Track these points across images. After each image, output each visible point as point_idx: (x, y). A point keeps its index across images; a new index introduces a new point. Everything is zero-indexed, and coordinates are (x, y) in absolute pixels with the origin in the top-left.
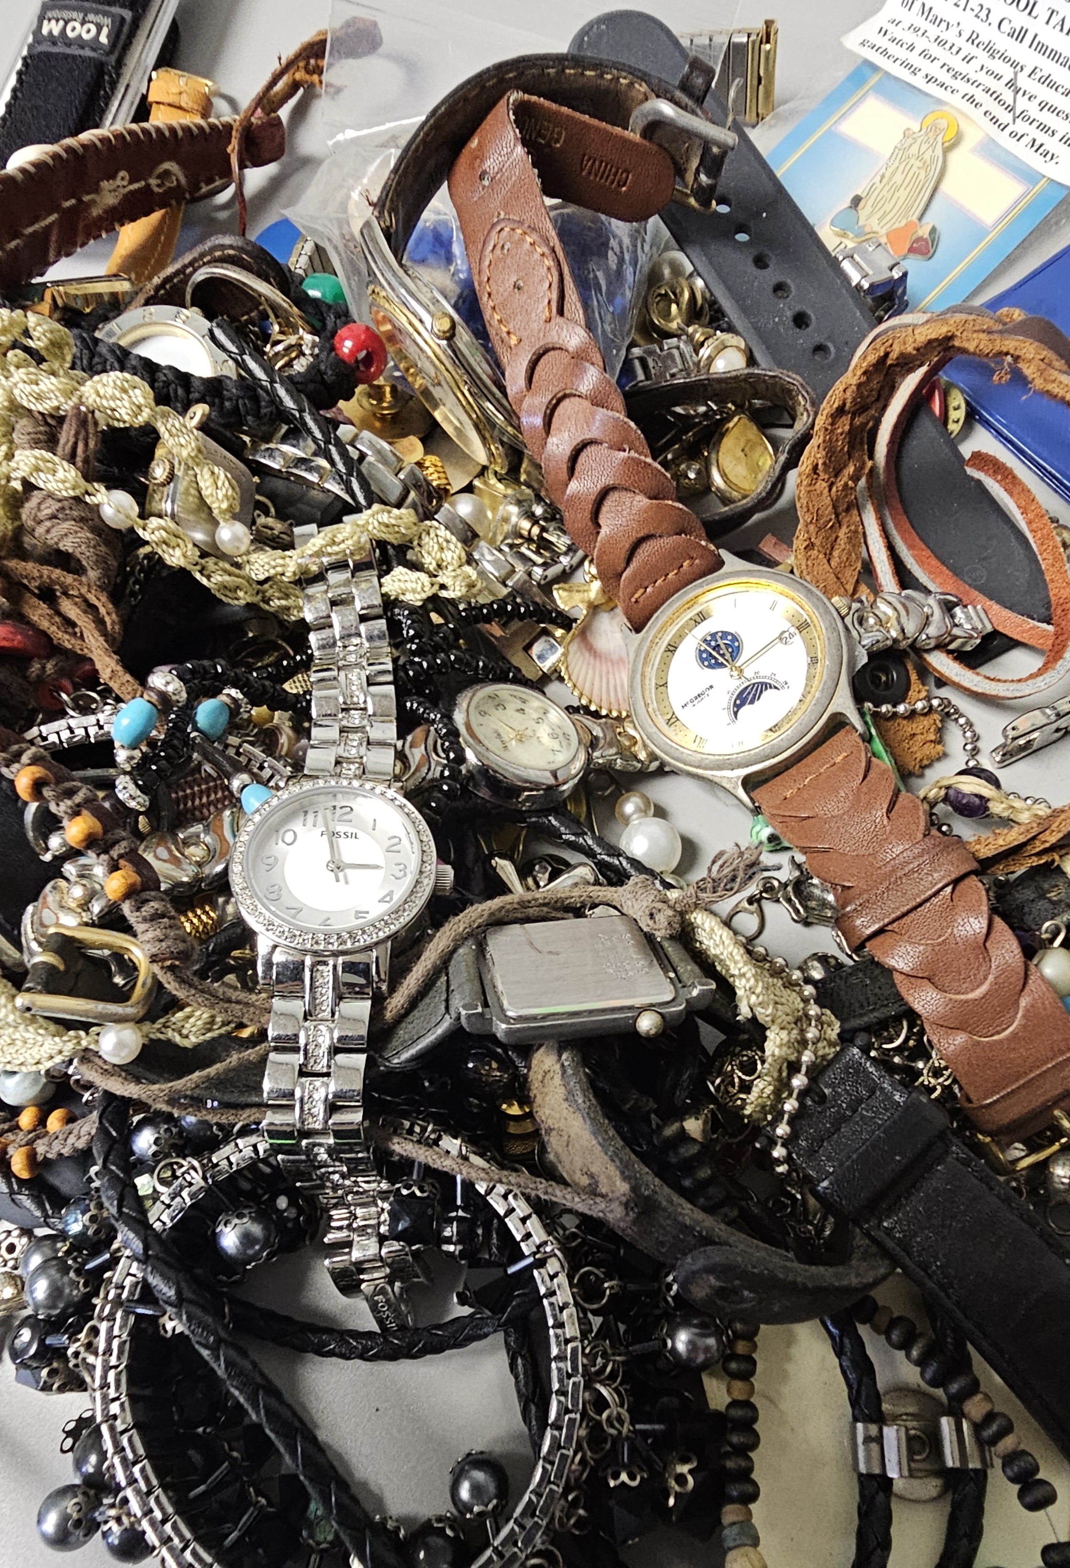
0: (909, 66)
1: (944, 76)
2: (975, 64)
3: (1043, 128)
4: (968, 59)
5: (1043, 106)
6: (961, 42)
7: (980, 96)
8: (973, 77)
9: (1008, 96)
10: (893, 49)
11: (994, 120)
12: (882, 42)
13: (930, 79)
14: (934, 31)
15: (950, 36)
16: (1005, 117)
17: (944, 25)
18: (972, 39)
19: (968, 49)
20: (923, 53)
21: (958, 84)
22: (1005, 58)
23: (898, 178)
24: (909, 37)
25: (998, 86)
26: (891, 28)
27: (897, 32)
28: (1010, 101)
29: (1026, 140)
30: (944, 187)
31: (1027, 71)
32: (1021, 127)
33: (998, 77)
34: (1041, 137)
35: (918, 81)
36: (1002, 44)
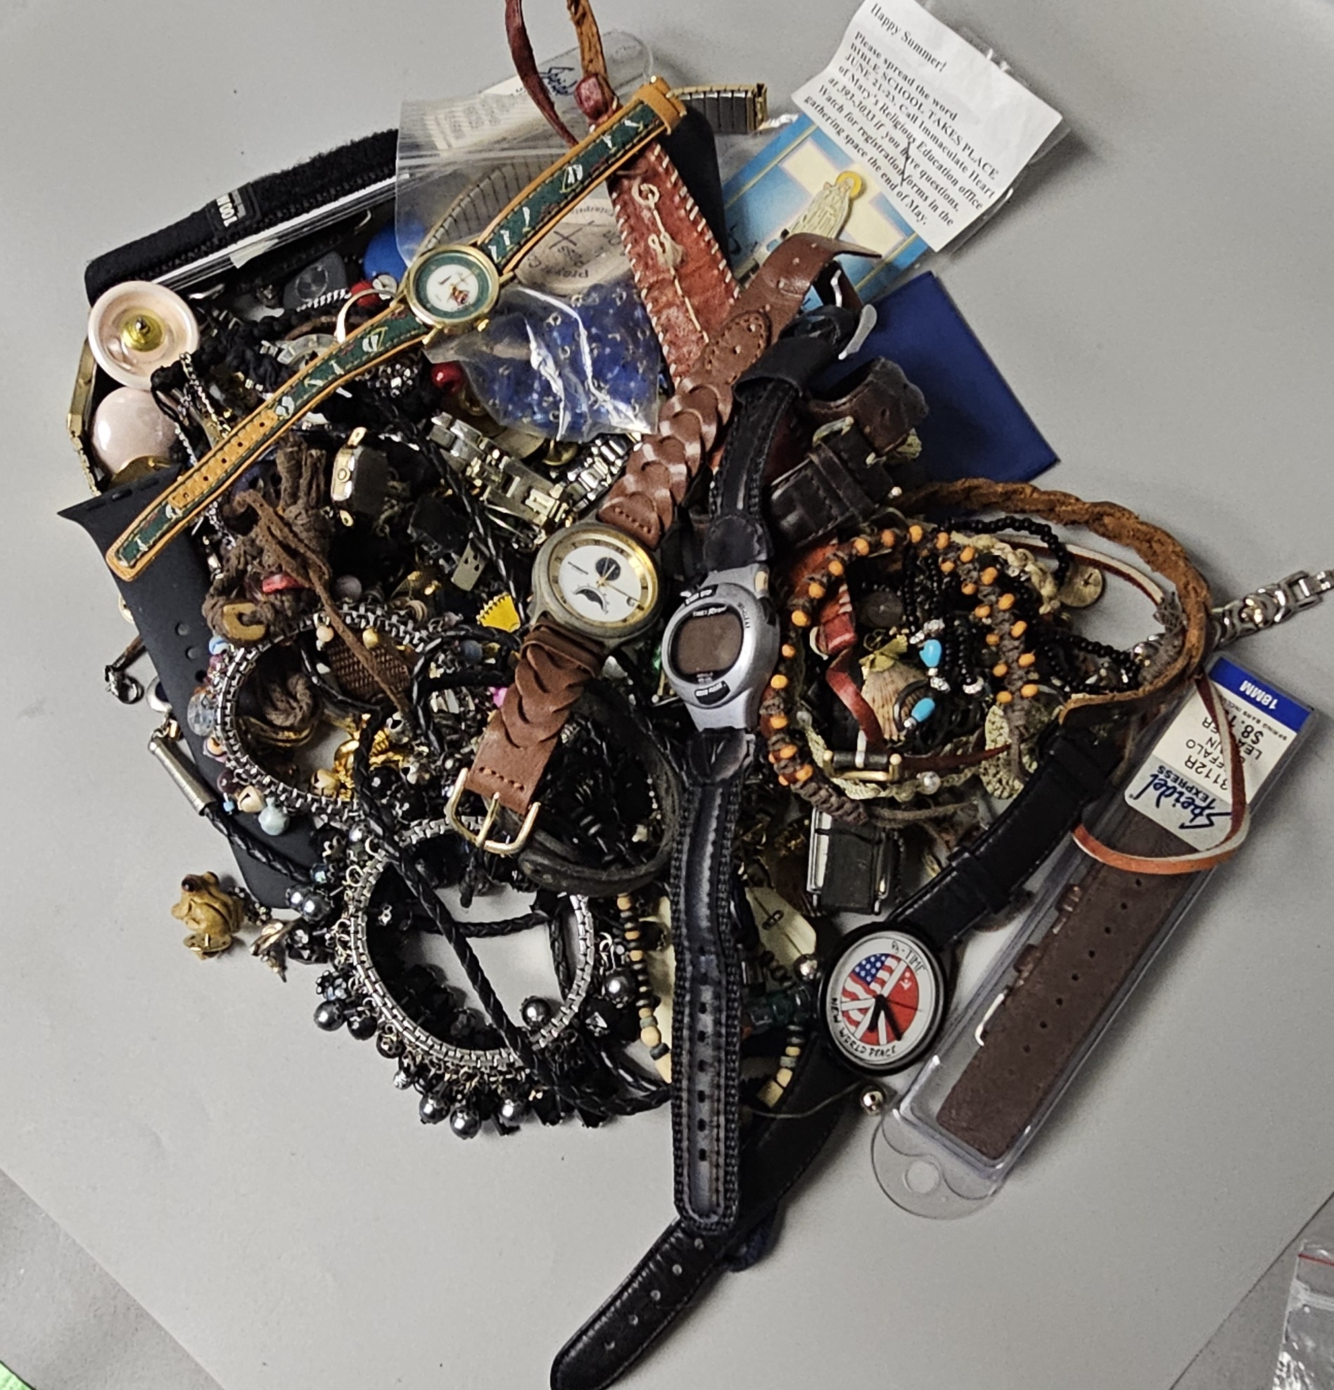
0: (836, 126)
1: (859, 139)
2: (883, 131)
3: (920, 192)
4: (880, 126)
5: (923, 174)
6: (876, 110)
7: (882, 161)
8: (879, 142)
9: (901, 161)
10: (830, 110)
11: (888, 181)
12: (821, 100)
13: (849, 140)
14: (859, 97)
15: (869, 103)
16: (896, 179)
17: (866, 94)
18: (884, 109)
19: (881, 117)
20: (849, 117)
21: (868, 148)
22: (904, 131)
23: (816, 219)
24: (841, 99)
25: (895, 153)
26: (829, 86)
27: (833, 92)
28: (902, 167)
29: (908, 200)
30: (847, 228)
31: (917, 143)
32: (906, 188)
33: (897, 145)
34: (918, 201)
35: (840, 141)
36: (902, 119)
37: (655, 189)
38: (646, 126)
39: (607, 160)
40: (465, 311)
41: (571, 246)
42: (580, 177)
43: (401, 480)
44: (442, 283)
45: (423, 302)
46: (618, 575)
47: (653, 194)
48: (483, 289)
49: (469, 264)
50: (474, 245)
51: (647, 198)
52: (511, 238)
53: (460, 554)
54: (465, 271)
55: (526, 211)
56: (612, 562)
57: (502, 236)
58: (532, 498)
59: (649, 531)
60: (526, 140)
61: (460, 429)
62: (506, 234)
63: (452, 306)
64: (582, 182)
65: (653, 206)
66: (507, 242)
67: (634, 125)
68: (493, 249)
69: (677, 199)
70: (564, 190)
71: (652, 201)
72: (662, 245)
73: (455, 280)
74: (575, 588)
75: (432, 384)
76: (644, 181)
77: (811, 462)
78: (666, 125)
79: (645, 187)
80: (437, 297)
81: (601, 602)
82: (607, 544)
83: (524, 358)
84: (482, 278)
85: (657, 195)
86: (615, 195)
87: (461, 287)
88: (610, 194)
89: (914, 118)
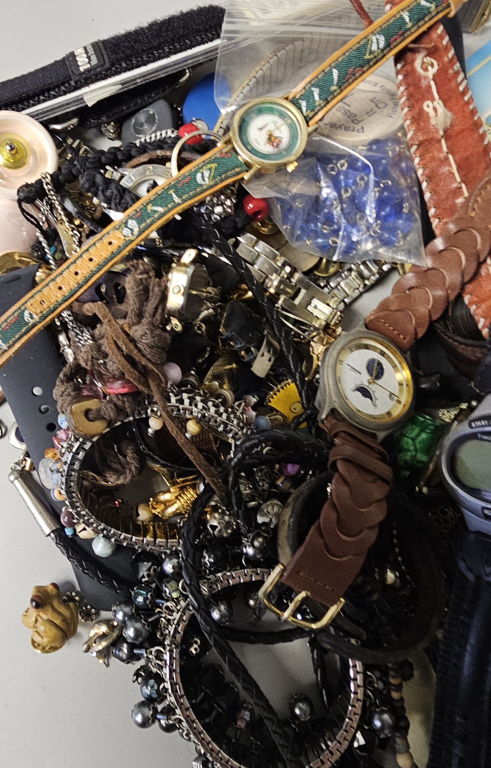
37: (435, 62)
38: (437, 6)
39: (403, 34)
40: (279, 155)
43: (214, 286)
44: (261, 129)
45: (246, 144)
46: (382, 374)
47: (432, 65)
48: (294, 138)
49: (282, 115)
50: (287, 99)
51: (427, 69)
52: (320, 95)
53: (258, 348)
54: (280, 122)
55: (335, 73)
56: (378, 363)
57: (312, 92)
58: (312, 305)
59: (405, 338)
61: (262, 246)
62: (316, 92)
63: (267, 149)
64: (382, 50)
65: (431, 77)
66: (317, 98)
67: (428, 5)
68: (304, 104)
69: (451, 71)
70: (367, 57)
71: (432, 71)
72: (435, 109)
73: (271, 127)
74: (353, 386)
75: (244, 212)
76: (429, 55)
78: (452, 7)
79: (428, 60)
80: (256, 140)
81: (371, 398)
82: (374, 349)
83: (315, 194)
84: (292, 127)
85: (436, 67)
86: (399, 66)
87: (276, 134)
88: (396, 65)
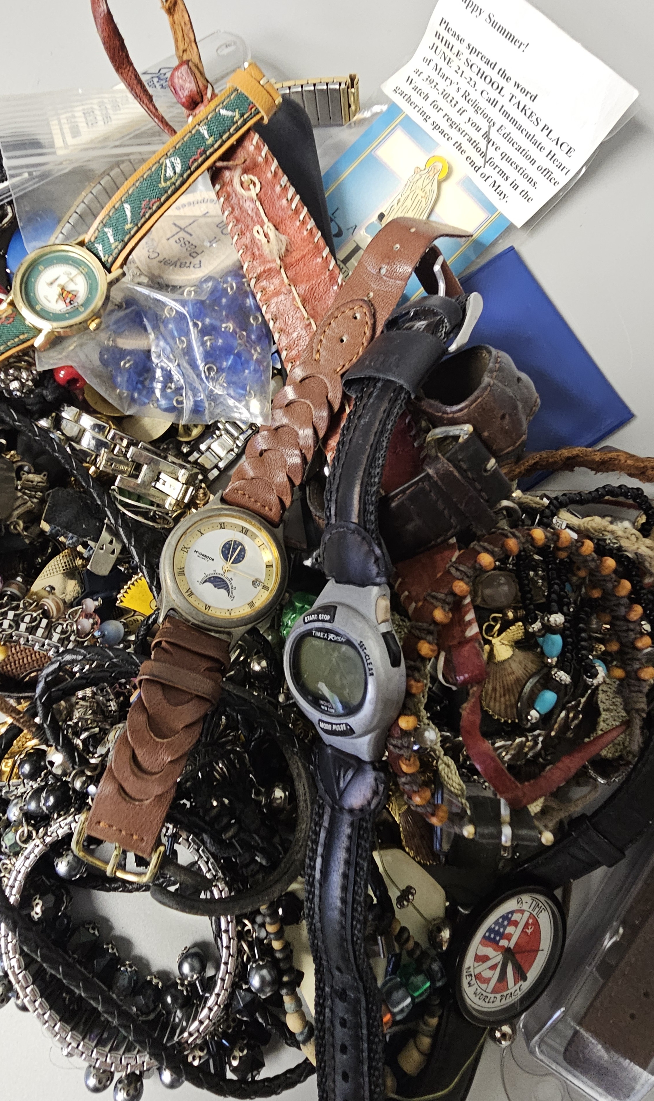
0: (423, 114)
1: (444, 125)
2: (465, 116)
3: (502, 173)
4: (461, 112)
5: (503, 155)
6: (458, 97)
7: (466, 146)
8: (463, 127)
9: (483, 144)
10: (416, 98)
11: (472, 163)
12: (408, 89)
13: (436, 126)
14: (442, 85)
15: (451, 90)
16: (479, 161)
17: (449, 81)
18: (466, 96)
19: (462, 103)
20: (434, 104)
21: (453, 133)
22: (485, 116)
23: (409, 203)
24: (426, 87)
25: (477, 137)
26: (414, 76)
27: (419, 82)
28: (483, 149)
29: (490, 181)
30: (437, 209)
31: (497, 126)
32: (488, 170)
33: (478, 129)
34: (500, 181)
35: (427, 127)
36: (483, 104)
37: (255, 179)
38: (242, 115)
39: (205, 152)
40: (75, 312)
41: (188, 237)
42: (178, 170)
43: (37, 472)
44: (52, 283)
45: (31, 303)
47: (254, 184)
48: (92, 289)
49: (76, 263)
50: (82, 244)
51: (249, 189)
52: (115, 235)
53: (96, 540)
54: (73, 271)
55: (127, 207)
56: (237, 544)
57: (105, 234)
58: (161, 481)
59: (271, 510)
60: (136, 137)
61: (87, 421)
62: (109, 232)
63: (60, 307)
64: (182, 175)
65: (255, 197)
66: (112, 240)
67: (230, 113)
68: (99, 247)
69: (278, 189)
70: (163, 184)
71: (254, 192)
73: (62, 281)
74: (201, 577)
75: (55, 381)
76: (245, 171)
77: (428, 474)
78: (263, 113)
79: (246, 178)
80: (46, 298)
81: (227, 589)
82: (234, 527)
83: (143, 349)
84: (90, 277)
85: (258, 186)
86: (218, 187)
87: (71, 287)
88: (214, 185)
89: (494, 103)
